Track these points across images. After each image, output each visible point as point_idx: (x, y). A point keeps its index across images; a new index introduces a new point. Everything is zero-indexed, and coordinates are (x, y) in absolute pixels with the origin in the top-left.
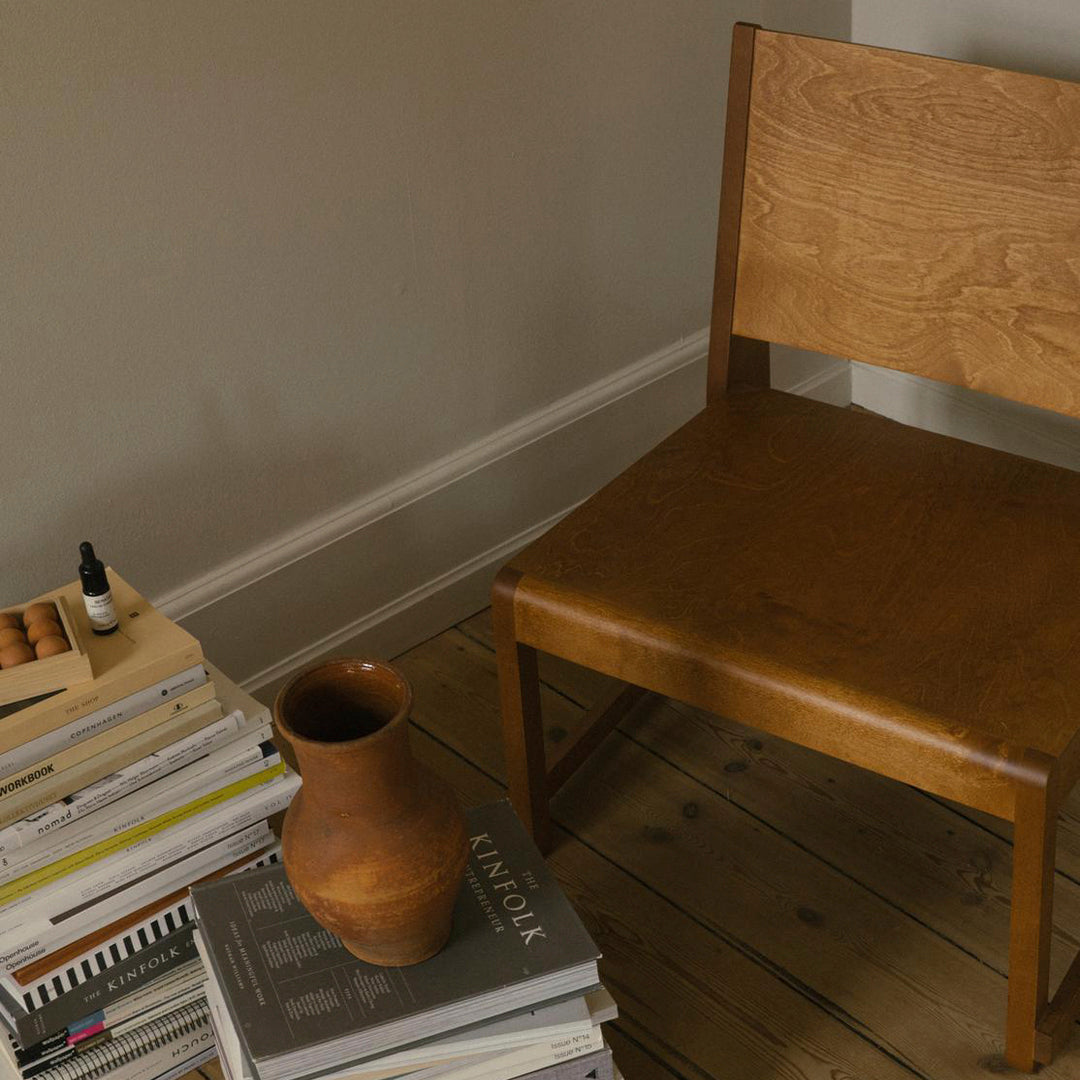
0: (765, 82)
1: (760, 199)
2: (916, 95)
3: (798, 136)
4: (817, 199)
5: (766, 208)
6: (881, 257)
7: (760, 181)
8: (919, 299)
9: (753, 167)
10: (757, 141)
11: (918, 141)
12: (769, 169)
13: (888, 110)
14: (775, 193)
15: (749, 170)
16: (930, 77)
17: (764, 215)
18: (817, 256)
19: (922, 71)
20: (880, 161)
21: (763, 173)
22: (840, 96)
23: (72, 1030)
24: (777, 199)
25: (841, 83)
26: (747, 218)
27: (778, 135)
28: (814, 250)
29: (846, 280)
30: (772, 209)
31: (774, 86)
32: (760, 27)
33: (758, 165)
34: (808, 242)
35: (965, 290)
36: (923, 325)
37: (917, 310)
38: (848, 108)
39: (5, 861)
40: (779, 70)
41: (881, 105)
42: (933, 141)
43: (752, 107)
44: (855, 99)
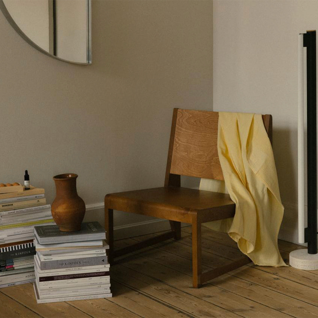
0: (179, 120)
1: (177, 144)
2: (206, 119)
3: (184, 130)
4: (187, 143)
5: (178, 145)
6: (199, 153)
7: (177, 140)
8: (206, 161)
9: (176, 137)
10: (177, 132)
11: (206, 128)
12: (179, 137)
13: (201, 123)
14: (180, 142)
15: (175, 138)
16: (209, 115)
17: (177, 147)
18: (187, 155)
19: (208, 114)
20: (200, 133)
21: (177, 138)
22: (193, 121)
23: (7, 265)
24: (180, 143)
25: (193, 118)
26: (174, 148)
27: (181, 130)
28: (186, 153)
29: (192, 159)
30: (179, 146)
31: (181, 120)
32: (179, 109)
33: (177, 137)
34: (185, 152)
35: (214, 158)
36: (206, 167)
37: (205, 164)
38: (194, 123)
39: (1, 219)
40: (182, 116)
41: (200, 122)
42: (209, 128)
43: (176, 124)
44: (195, 121)
